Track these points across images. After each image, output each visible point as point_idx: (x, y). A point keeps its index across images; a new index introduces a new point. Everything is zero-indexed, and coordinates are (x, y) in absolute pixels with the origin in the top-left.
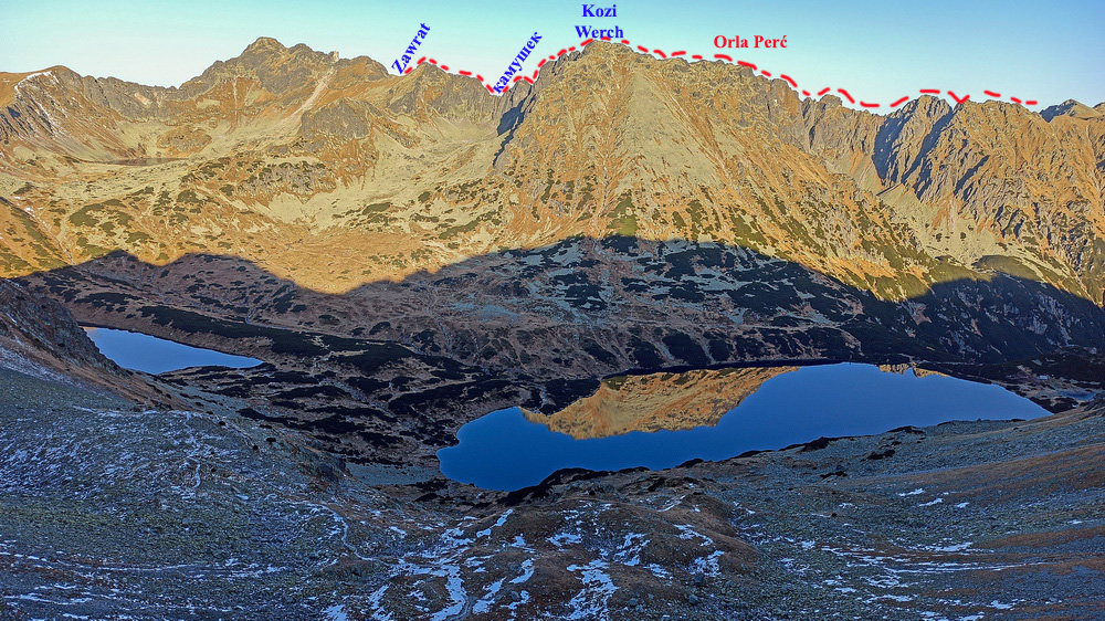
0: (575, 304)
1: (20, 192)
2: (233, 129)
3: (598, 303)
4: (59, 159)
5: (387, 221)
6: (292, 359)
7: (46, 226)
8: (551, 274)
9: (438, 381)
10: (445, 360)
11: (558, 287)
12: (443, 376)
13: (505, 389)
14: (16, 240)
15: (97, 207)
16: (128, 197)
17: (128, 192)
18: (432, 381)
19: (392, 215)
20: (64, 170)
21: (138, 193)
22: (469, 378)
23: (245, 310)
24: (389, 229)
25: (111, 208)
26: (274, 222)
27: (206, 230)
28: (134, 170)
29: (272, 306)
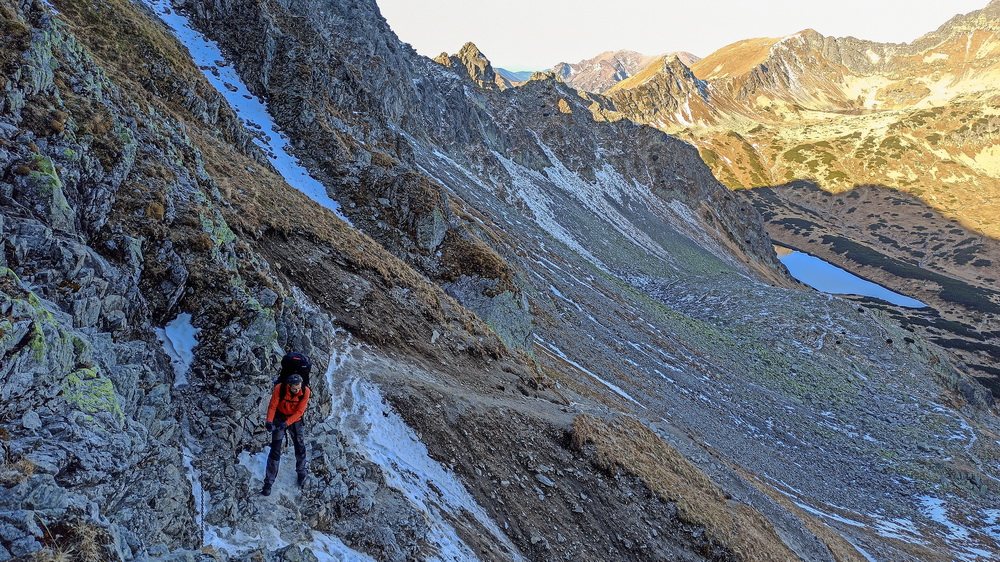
1: (753, 132)
2: (956, 81)
4: (789, 107)
6: (959, 309)
7: (765, 160)
14: (740, 168)
15: (808, 147)
16: (837, 140)
17: (838, 135)
20: (790, 116)
21: (845, 137)
23: (921, 255)
25: (820, 148)
26: (976, 175)
27: (902, 175)
28: (848, 118)
29: (951, 255)
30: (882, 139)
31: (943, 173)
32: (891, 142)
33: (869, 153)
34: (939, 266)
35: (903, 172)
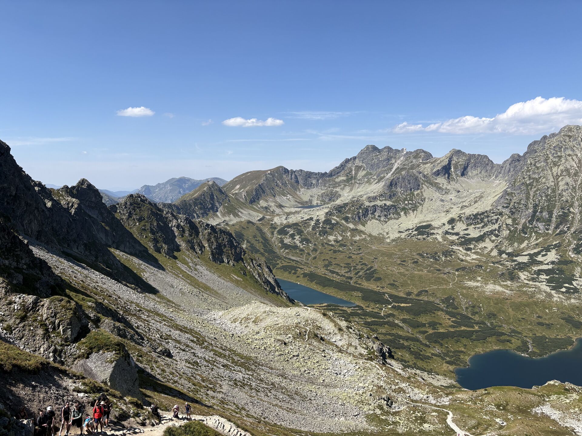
0: (554, 288)
1: (259, 220)
2: (351, 190)
3: (572, 289)
4: (276, 206)
5: (429, 234)
7: (269, 235)
8: (536, 268)
9: (456, 327)
10: (462, 315)
11: (541, 276)
12: (459, 324)
13: (503, 338)
14: (256, 240)
15: (289, 226)
16: (302, 222)
17: (302, 220)
18: (451, 326)
19: (432, 231)
20: (278, 211)
21: (306, 220)
22: (477, 328)
23: (351, 278)
24: (430, 239)
25: (295, 227)
26: (367, 235)
27: (335, 238)
28: (306, 210)
29: (364, 277)
30: (323, 220)
31: (353, 235)
32: (327, 221)
33: (319, 227)
34: (359, 282)
35: (335, 236)
